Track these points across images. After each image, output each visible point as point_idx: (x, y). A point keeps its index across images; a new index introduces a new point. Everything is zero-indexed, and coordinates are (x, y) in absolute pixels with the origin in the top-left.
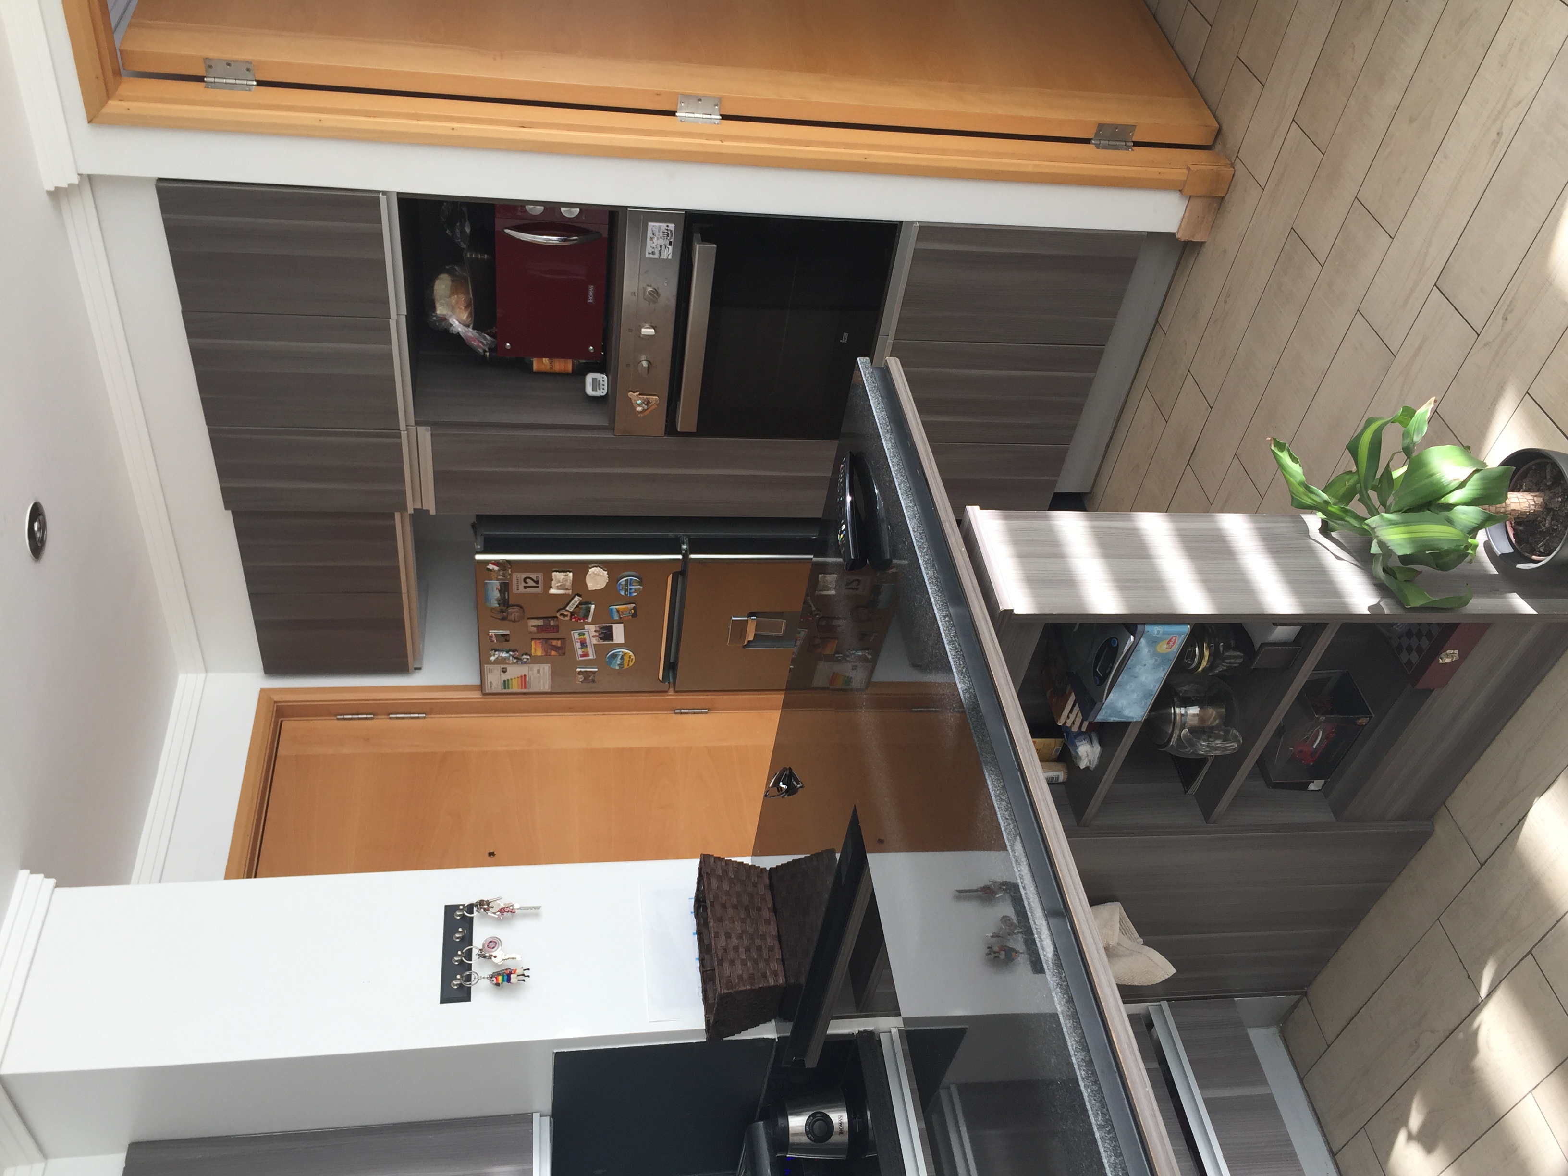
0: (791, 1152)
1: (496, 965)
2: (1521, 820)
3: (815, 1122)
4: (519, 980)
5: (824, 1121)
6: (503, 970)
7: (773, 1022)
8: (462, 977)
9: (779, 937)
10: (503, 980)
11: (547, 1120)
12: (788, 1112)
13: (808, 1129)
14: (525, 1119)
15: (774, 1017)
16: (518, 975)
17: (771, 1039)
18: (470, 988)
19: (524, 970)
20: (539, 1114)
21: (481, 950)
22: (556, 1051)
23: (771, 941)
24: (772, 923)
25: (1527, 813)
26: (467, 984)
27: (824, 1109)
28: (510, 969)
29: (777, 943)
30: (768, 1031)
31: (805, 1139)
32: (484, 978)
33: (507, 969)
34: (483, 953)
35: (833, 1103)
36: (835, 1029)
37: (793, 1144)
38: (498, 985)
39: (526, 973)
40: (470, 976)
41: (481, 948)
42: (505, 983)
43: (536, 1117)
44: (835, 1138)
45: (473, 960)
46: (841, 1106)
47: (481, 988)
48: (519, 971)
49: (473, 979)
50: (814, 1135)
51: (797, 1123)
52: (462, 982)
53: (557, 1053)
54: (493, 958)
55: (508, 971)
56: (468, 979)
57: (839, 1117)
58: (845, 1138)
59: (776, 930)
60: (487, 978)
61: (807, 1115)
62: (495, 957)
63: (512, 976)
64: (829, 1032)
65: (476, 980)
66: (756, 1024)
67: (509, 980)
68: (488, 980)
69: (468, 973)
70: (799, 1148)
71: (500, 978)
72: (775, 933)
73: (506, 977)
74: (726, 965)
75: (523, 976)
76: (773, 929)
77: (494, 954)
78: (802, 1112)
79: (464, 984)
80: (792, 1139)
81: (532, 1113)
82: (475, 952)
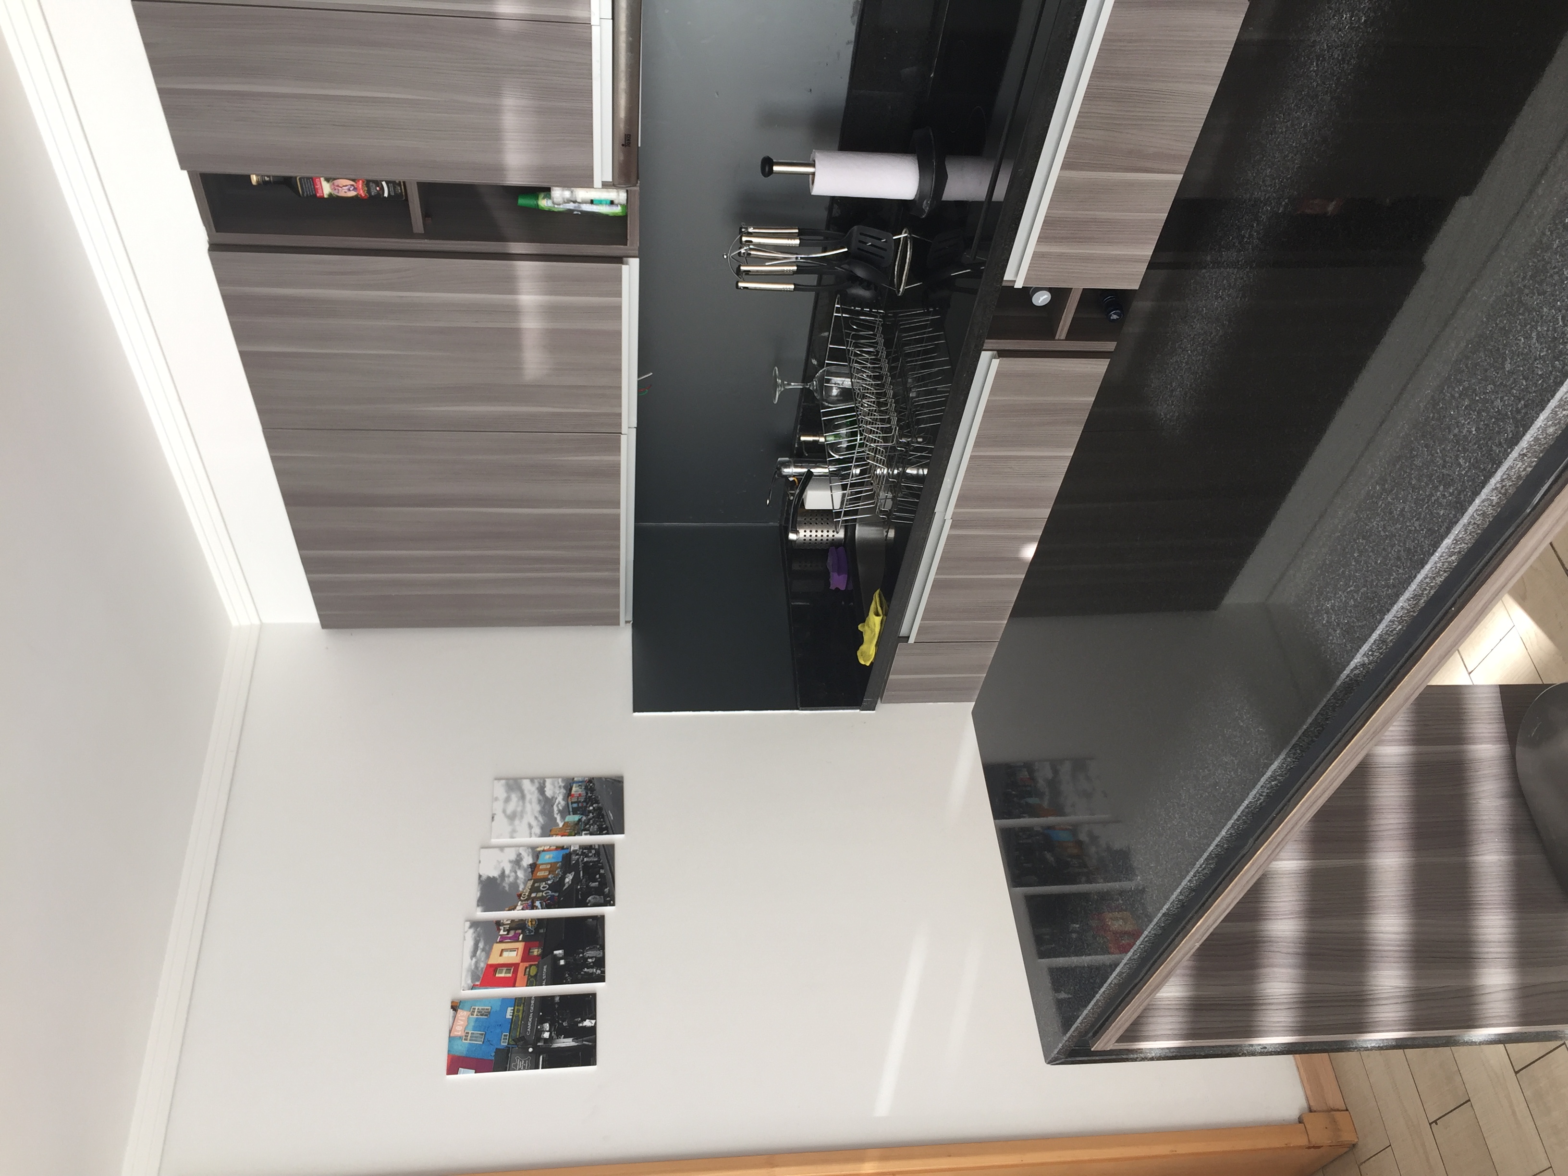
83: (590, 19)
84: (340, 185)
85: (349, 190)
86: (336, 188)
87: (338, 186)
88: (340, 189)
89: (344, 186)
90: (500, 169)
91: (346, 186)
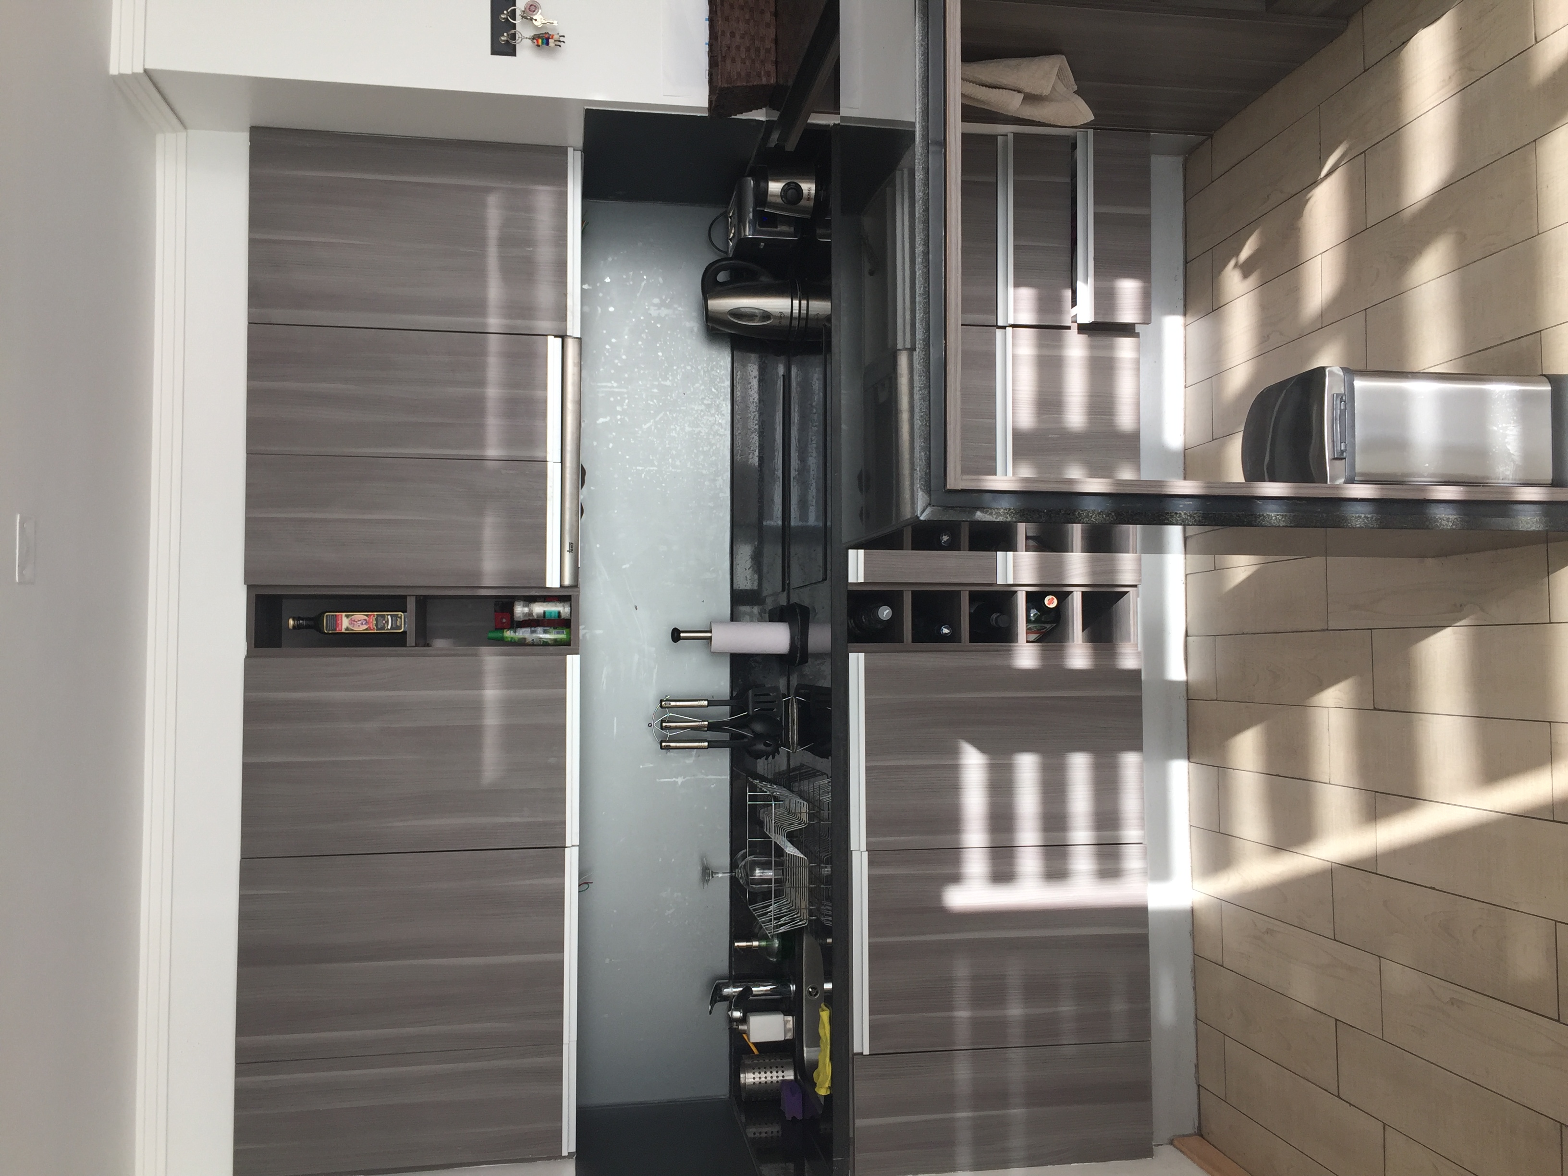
0: (768, 208)
1: (536, 27)
2: (1405, 43)
3: (790, 189)
4: (556, 45)
5: (797, 190)
6: (542, 34)
7: (764, 109)
8: (508, 35)
9: (776, 41)
10: (542, 43)
11: (578, 154)
12: (769, 178)
13: (782, 194)
14: (562, 151)
15: (765, 106)
16: (555, 41)
17: (762, 121)
18: (515, 45)
19: (561, 36)
20: (572, 149)
21: (524, 11)
22: (586, 108)
23: (769, 44)
24: (772, 27)
25: (1411, 38)
26: (513, 42)
27: (798, 179)
28: (548, 33)
29: (773, 46)
30: (760, 115)
31: (779, 200)
32: (526, 38)
33: (545, 33)
34: (525, 15)
35: (806, 176)
36: (814, 120)
37: (770, 203)
38: (538, 46)
39: (562, 39)
40: (514, 34)
41: (523, 10)
42: (544, 46)
43: (570, 151)
44: (803, 203)
45: (517, 19)
46: (811, 179)
47: (524, 47)
48: (556, 37)
49: (517, 38)
50: (786, 199)
51: (775, 187)
52: (509, 39)
53: (587, 109)
54: (534, 21)
55: (547, 36)
56: (513, 37)
57: (808, 187)
58: (812, 203)
59: (774, 34)
60: (529, 39)
61: (784, 182)
62: (536, 20)
63: (550, 40)
64: (809, 121)
65: (520, 39)
66: (750, 110)
67: (547, 44)
68: (530, 41)
69: (513, 31)
70: (774, 206)
71: (540, 41)
72: (773, 36)
73: (545, 41)
74: (728, 61)
75: (559, 42)
76: (771, 32)
77: (534, 18)
78: (781, 179)
79: (510, 41)
80: (769, 199)
81: (567, 147)
82: (518, 13)
83: (546, 457)
84: (356, 620)
85: (362, 624)
86: (353, 622)
87: (354, 621)
88: (355, 623)
89: (359, 621)
90: (478, 574)
91: (360, 620)
